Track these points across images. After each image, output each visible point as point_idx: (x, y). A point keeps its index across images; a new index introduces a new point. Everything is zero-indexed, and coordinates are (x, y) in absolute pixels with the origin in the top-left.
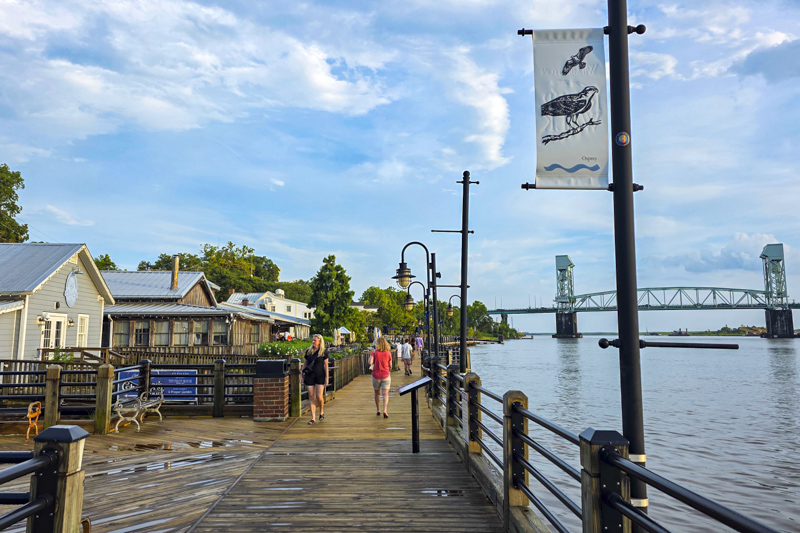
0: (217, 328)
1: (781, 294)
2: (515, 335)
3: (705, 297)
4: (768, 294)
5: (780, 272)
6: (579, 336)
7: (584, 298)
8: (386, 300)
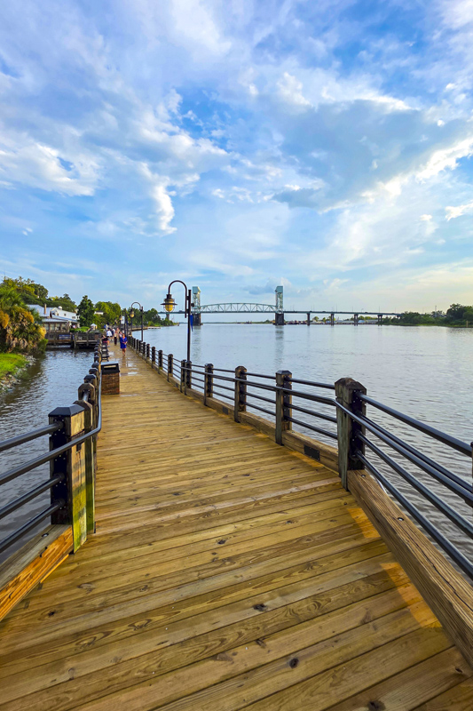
0: (63, 325)
1: (281, 307)
2: (171, 324)
3: (253, 308)
4: (277, 307)
5: (281, 298)
6: (201, 324)
7: (204, 307)
8: (107, 308)
